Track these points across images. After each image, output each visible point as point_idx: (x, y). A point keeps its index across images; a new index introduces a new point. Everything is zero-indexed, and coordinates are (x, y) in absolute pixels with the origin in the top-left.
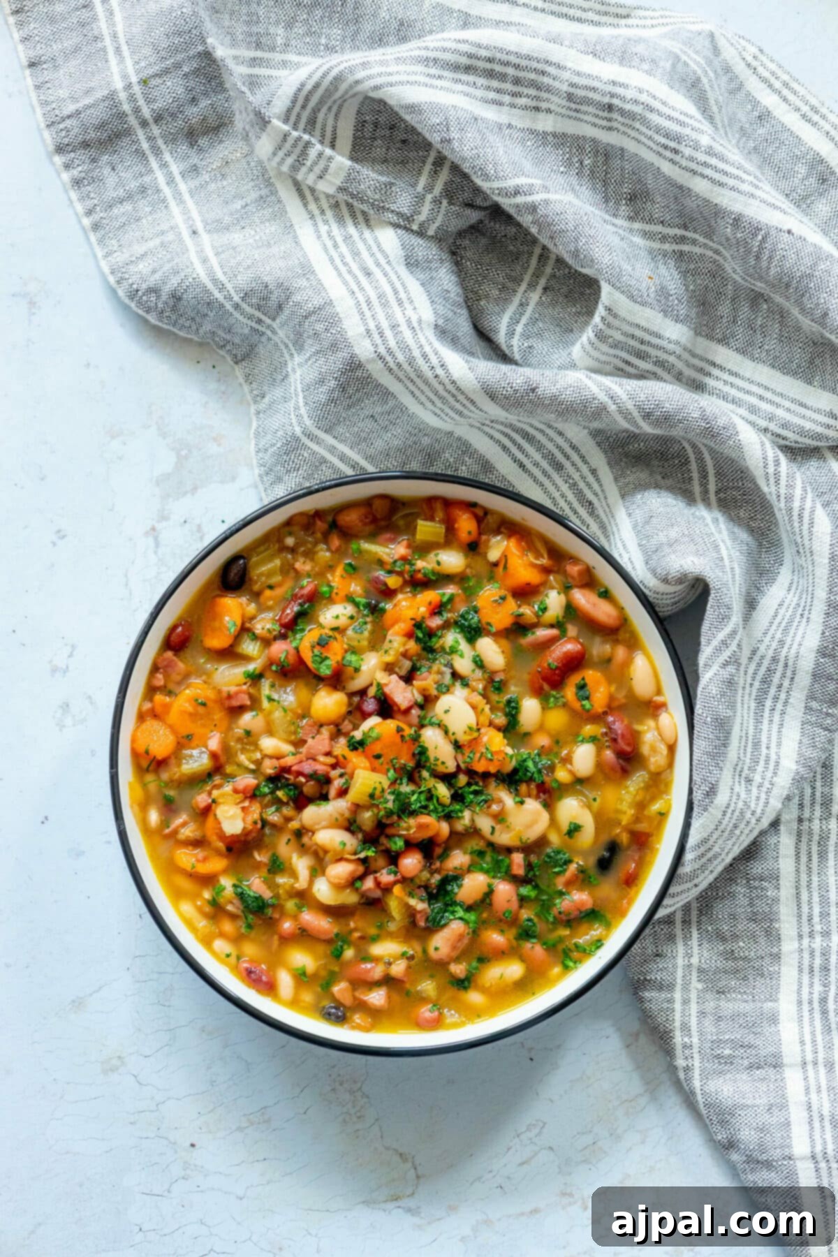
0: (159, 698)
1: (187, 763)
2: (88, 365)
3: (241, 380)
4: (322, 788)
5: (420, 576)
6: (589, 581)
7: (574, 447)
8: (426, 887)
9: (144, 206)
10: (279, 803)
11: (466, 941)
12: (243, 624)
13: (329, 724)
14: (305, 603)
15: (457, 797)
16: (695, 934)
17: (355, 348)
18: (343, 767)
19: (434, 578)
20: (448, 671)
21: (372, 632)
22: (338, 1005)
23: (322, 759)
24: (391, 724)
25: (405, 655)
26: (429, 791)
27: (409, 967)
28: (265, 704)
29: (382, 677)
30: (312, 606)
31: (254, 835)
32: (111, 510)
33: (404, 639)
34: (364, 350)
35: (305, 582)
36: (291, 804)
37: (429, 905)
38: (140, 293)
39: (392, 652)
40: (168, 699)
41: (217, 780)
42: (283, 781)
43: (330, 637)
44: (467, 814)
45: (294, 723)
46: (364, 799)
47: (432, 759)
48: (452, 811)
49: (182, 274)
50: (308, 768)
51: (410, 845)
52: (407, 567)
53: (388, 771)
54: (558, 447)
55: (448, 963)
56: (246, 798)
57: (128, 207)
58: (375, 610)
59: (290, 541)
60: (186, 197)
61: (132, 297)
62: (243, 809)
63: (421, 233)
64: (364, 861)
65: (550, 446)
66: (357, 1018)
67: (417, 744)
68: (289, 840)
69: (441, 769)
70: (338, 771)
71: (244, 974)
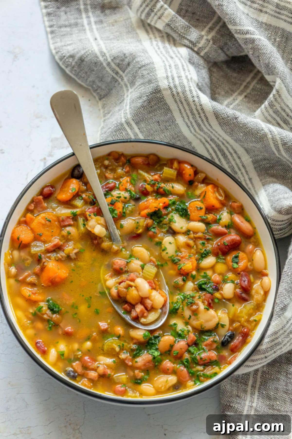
0: (29, 215)
2: (34, 86)
3: (100, 107)
5: (161, 190)
6: (241, 211)
7: (243, 166)
9: (75, 30)
12: (78, 192)
14: (109, 191)
16: (257, 393)
17: (159, 83)
19: (168, 193)
32: (28, 147)
34: (163, 84)
38: (65, 58)
40: (32, 217)
43: (117, 200)
49: (87, 50)
54: (237, 164)
57: (68, 29)
59: (106, 162)
60: (95, 30)
61: (61, 60)
63: (198, 53)
65: (233, 163)
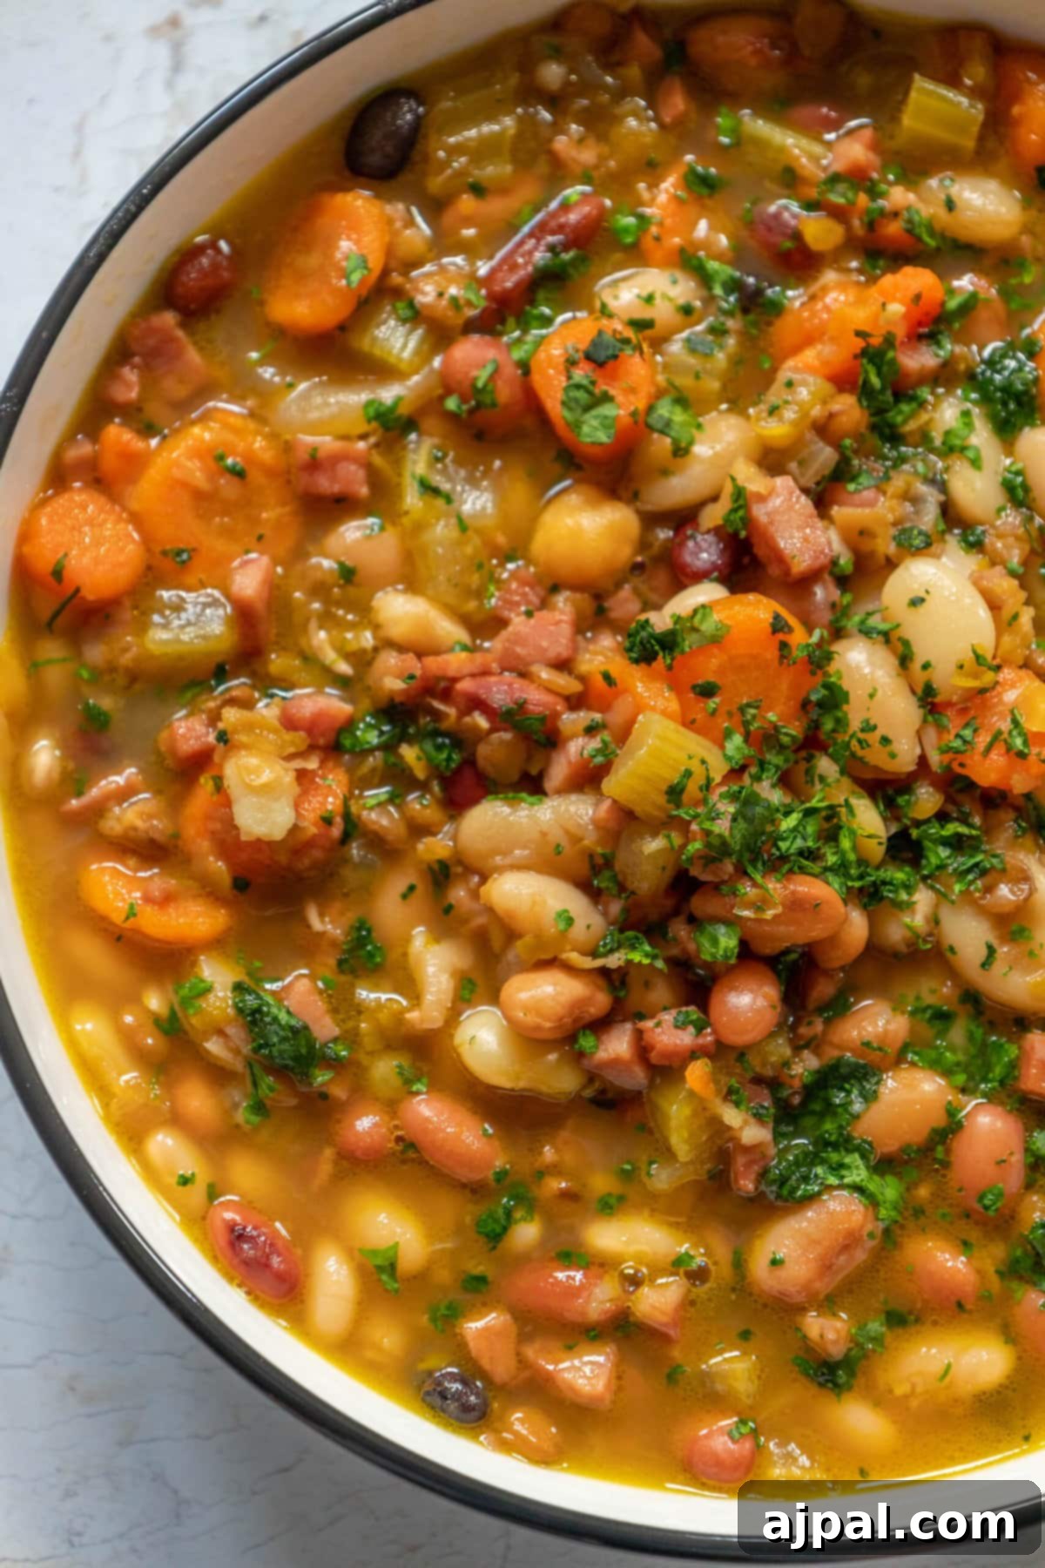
0: (117, 434)
1: (166, 626)
4: (529, 758)
5: (894, 228)
8: (773, 1084)
10: (401, 780)
11: (860, 1256)
12: (385, 273)
13: (576, 587)
14: (566, 247)
15: (905, 848)
18: (605, 707)
19: (932, 243)
20: (932, 497)
21: (736, 362)
22: (472, 1371)
23: (545, 674)
24: (756, 610)
25: (823, 429)
26: (831, 813)
27: (688, 1303)
28: (412, 499)
29: (751, 478)
30: (581, 260)
31: (317, 854)
33: (828, 388)
35: (574, 192)
36: (436, 788)
37: (778, 1135)
39: (790, 414)
40: (138, 444)
41: (237, 685)
42: (424, 720)
43: (626, 341)
44: (923, 899)
45: (480, 566)
46: (652, 802)
47: (855, 724)
48: (884, 883)
50: (501, 692)
51: (748, 955)
52: (863, 199)
53: (727, 735)
55: (802, 1309)
56: (312, 748)
58: (753, 304)
59: (552, 74)
62: (302, 775)
64: (614, 980)
66: (519, 1421)
67: (819, 679)
68: (412, 888)
69: (876, 757)
70: (583, 717)
71: (222, 1238)
